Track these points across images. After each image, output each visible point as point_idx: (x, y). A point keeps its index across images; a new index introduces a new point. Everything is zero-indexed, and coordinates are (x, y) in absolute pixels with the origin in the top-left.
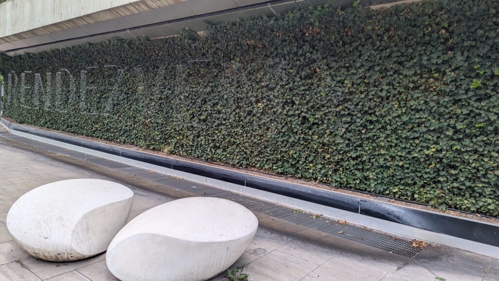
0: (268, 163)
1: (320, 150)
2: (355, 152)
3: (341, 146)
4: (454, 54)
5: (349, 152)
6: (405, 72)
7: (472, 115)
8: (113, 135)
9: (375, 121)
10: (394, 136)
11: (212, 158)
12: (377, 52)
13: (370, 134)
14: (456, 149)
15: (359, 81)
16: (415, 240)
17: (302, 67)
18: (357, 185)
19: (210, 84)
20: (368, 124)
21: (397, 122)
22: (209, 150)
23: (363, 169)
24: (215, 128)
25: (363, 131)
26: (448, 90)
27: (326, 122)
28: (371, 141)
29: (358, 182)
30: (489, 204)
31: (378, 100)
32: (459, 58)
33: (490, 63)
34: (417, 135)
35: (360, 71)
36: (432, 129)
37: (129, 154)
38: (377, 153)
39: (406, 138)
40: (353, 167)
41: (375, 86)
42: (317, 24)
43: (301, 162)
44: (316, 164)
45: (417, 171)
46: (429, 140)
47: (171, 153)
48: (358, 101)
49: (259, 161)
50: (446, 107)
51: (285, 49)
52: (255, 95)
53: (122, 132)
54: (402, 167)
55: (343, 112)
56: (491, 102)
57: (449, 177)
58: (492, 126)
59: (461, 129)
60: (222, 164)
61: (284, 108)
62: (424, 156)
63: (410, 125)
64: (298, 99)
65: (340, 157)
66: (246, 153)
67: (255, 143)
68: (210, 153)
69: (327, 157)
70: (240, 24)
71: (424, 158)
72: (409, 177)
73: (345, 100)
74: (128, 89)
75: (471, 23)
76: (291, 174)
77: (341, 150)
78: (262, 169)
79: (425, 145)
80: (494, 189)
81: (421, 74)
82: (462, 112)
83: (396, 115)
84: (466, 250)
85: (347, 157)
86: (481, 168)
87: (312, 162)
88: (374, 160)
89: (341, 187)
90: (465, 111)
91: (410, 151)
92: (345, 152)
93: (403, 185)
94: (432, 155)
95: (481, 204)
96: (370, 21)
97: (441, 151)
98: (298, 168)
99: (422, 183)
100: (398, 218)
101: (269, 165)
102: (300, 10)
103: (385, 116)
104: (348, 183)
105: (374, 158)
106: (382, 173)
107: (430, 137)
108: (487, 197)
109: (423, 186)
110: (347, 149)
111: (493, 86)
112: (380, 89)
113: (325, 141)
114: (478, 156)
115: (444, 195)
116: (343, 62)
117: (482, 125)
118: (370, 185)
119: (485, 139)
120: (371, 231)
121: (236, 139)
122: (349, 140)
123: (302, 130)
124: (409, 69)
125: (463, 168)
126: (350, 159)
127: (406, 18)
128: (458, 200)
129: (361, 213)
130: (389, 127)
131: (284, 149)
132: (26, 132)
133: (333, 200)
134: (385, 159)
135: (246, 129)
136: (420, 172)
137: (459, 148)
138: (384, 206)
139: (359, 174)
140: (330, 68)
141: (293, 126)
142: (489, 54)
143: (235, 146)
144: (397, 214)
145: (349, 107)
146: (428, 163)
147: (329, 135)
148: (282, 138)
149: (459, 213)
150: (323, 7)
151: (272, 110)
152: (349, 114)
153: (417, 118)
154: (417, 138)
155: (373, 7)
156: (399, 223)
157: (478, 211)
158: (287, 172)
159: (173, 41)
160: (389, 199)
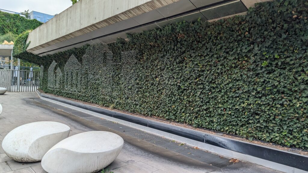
0: (162, 113)
1: (187, 105)
2: (206, 106)
3: (199, 102)
4: (254, 46)
5: (203, 106)
6: (230, 58)
7: (266, 82)
8: (87, 99)
9: (215, 87)
10: (226, 96)
11: (134, 110)
12: (215, 46)
13: (213, 95)
15: (206, 64)
16: (233, 158)
17: (177, 57)
18: (207, 126)
19: (133, 68)
20: (212, 89)
21: (227, 87)
22: (133, 106)
23: (210, 116)
24: (135, 93)
25: (210, 94)
26: (252, 68)
27: (190, 88)
28: (214, 99)
29: (207, 124)
30: (277, 137)
31: (217, 75)
32: (256, 48)
33: (273, 51)
34: (238, 95)
35: (207, 58)
36: (245, 91)
37: (93, 109)
38: (217, 106)
39: (232, 97)
40: (205, 115)
41: (215, 66)
42: (181, 32)
43: (178, 113)
44: (186, 114)
45: (239, 117)
46: (244, 98)
47: (114, 108)
48: (206, 76)
49: (157, 112)
50: (251, 78)
51: (168, 47)
52: (155, 73)
53: (91, 97)
54: (230, 114)
55: (198, 82)
56: (274, 74)
57: (255, 120)
58: (276, 89)
59: (260, 91)
60: (139, 114)
61: (169, 81)
62: (242, 108)
63: (234, 89)
64: (176, 75)
65: (198, 109)
66: (151, 107)
67: (155, 101)
68: (133, 108)
69: (191, 109)
70: (144, 34)
72: (234, 121)
73: (200, 76)
74: (94, 73)
75: (260, 28)
76: (173, 120)
77: (198, 105)
78: (159, 117)
79: (242, 101)
80: (279, 128)
81: (239, 59)
82: (260, 81)
83: (226, 83)
84: (260, 164)
86: (271, 115)
87: (184, 112)
88: (216, 110)
89: (198, 127)
90: (262, 80)
91: (234, 105)
92: (201, 106)
93: (231, 125)
94: (246, 107)
95: (272, 137)
96: (209, 29)
97: (250, 104)
98: (177, 116)
99: (241, 124)
100: (224, 145)
101: (162, 114)
102: (171, 25)
103: (220, 84)
104: (202, 125)
105: (216, 109)
106: (220, 118)
107: (244, 96)
108: (276, 132)
109: (242, 126)
110: (201, 104)
111: (275, 64)
112: (217, 68)
113: (190, 100)
114: (270, 107)
115: (253, 132)
116: (198, 53)
117: (270, 88)
118: (214, 126)
119: (273, 96)
120: (210, 153)
121: (146, 99)
122: (202, 99)
123: (178, 93)
124: (232, 55)
125: (262, 115)
126: (203, 110)
127: (227, 27)
128: (259, 135)
129: (205, 143)
130: (223, 91)
131: (169, 105)
132: (47, 98)
133: (191, 134)
134: (221, 110)
135: (151, 93)
137: (259, 102)
138: (217, 138)
139: (208, 119)
140: (191, 57)
141: (174, 91)
142: (272, 46)
143: (145, 104)
144: (224, 143)
145: (202, 79)
146: (244, 112)
147: (192, 96)
148: (168, 98)
149: (260, 142)
150: (183, 23)
151: (163, 82)
152: (202, 83)
153: (237, 85)
154: (238, 97)
155: (210, 21)
156: (225, 148)
157: (271, 141)
158: (171, 118)
159: (114, 45)
160: (222, 134)
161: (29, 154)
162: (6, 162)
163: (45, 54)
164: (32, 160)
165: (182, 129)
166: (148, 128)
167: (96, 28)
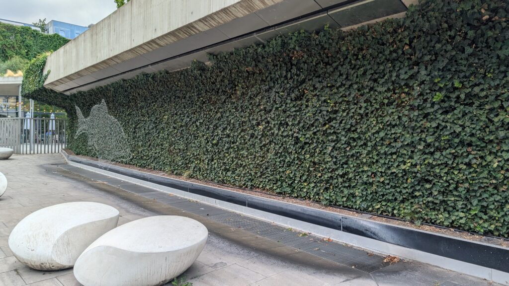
0: (269, 183)
1: (311, 169)
2: (342, 170)
3: (330, 164)
4: (419, 69)
5: (337, 169)
6: (379, 89)
7: (440, 128)
8: (145, 162)
9: (357, 138)
10: (375, 153)
11: (223, 180)
12: (354, 71)
13: (354, 151)
14: (429, 163)
15: (340, 100)
16: (389, 256)
17: (292, 89)
18: (345, 203)
19: (220, 110)
20: (351, 141)
21: (376, 138)
22: (220, 173)
23: (349, 186)
24: (225, 151)
25: (348, 149)
26: (416, 104)
27: (315, 141)
28: (355, 158)
29: (345, 199)
30: (461, 218)
31: (358, 118)
32: (423, 72)
33: (451, 76)
34: (394, 150)
35: (341, 90)
36: (406, 143)
37: (156, 179)
38: (360, 170)
39: (385, 153)
40: (341, 184)
41: (355, 104)
42: (297, 48)
43: (296, 182)
44: (309, 183)
45: (397, 187)
46: (405, 154)
47: (191, 177)
48: (341, 120)
49: (262, 182)
50: (416, 121)
51: (277, 74)
52: (256, 118)
53: (152, 159)
54: (383, 182)
55: (329, 131)
56: (454, 114)
57: (424, 191)
58: (458, 138)
59: (431, 142)
60: (231, 186)
61: (279, 129)
62: (401, 171)
63: (387, 140)
64: (291, 120)
65: (330, 175)
66: (251, 174)
67: (258, 164)
68: (222, 176)
69: (318, 176)
70: (236, 54)
71: (402, 173)
72: (390, 193)
73: (330, 120)
74: (156, 119)
75: (428, 39)
76: (289, 194)
77: (329, 168)
78: (264, 189)
79: (401, 159)
80: (465, 203)
81: (394, 90)
82: (431, 126)
83: (375, 131)
84: (435, 265)
85: (336, 175)
86: (451, 181)
87: (305, 181)
88: (359, 176)
89: (330, 205)
90: (434, 125)
91: (390, 167)
92: (334, 170)
93: (385, 201)
94: (408, 170)
95: (453, 218)
96: (343, 42)
97: (416, 165)
98: (294, 187)
99: (401, 198)
100: (374, 234)
101: (270, 185)
102: (281, 37)
103: (365, 133)
104: (337, 201)
106: (367, 190)
107: (405, 152)
108: (460, 211)
109: (403, 201)
110: (335, 167)
111: (455, 98)
112: (359, 106)
113: (316, 160)
114: (448, 169)
115: (421, 210)
116: (326, 82)
117: (447, 137)
118: (356, 202)
119: (454, 151)
120: (351, 247)
121: (242, 161)
122: (336, 158)
123: (295, 150)
124: (383, 85)
125: (436, 182)
126: (338, 176)
127: (373, 38)
128: (433, 215)
129: (343, 231)
130: (369, 144)
131: (281, 170)
132: (80, 162)
133: (319, 218)
134: (368, 176)
135: (250, 151)
136: (399, 187)
137: (431, 161)
138: (362, 222)
139: (346, 192)
140: (315, 89)
141: (288, 147)
142: (449, 67)
143: (242, 168)
144: (373, 230)
145: (334, 125)
146: (405, 178)
147: (319, 153)
148: (279, 158)
149: (434, 227)
150: (299, 33)
151: (270, 132)
152: (334, 133)
153: (392, 134)
154: (395, 153)
155: (344, 29)
156: (376, 239)
157: (452, 225)
158: (285, 192)
159: (187, 72)
160: (371, 216)
161: (53, 257)
162: (16, 270)
163: (74, 91)
164: (58, 266)
165: (304, 209)
166: (247, 208)
167: (157, 46)
